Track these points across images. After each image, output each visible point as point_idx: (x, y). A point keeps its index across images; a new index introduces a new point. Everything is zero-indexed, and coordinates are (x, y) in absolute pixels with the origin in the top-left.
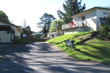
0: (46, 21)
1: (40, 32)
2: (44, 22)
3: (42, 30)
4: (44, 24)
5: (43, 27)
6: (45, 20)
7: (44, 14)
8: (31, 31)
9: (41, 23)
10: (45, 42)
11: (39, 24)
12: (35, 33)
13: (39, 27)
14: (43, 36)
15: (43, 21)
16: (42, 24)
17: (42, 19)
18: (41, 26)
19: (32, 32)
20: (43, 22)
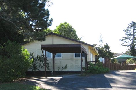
0: (134, 35)
1: (126, 54)
2: (132, 36)
3: (128, 49)
4: (131, 40)
5: (130, 45)
6: (133, 33)
7: (131, 23)
8: (111, 52)
9: (125, 38)
10: (134, 69)
11: (122, 40)
12: (117, 55)
13: (124, 45)
14: (130, 60)
15: (129, 35)
17: (128, 31)
19: (113, 54)
20: (130, 37)
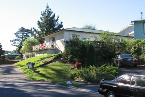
0: (22, 38)
1: (15, 52)
2: (20, 38)
3: (17, 49)
4: (20, 42)
5: (19, 45)
6: (21, 36)
7: (21, 28)
8: (3, 50)
9: (15, 40)
11: (13, 41)
12: (8, 52)
13: (14, 44)
14: (18, 56)
15: (18, 37)
16: (17, 42)
17: (18, 35)
18: (16, 44)
19: (4, 51)
20: (19, 39)
